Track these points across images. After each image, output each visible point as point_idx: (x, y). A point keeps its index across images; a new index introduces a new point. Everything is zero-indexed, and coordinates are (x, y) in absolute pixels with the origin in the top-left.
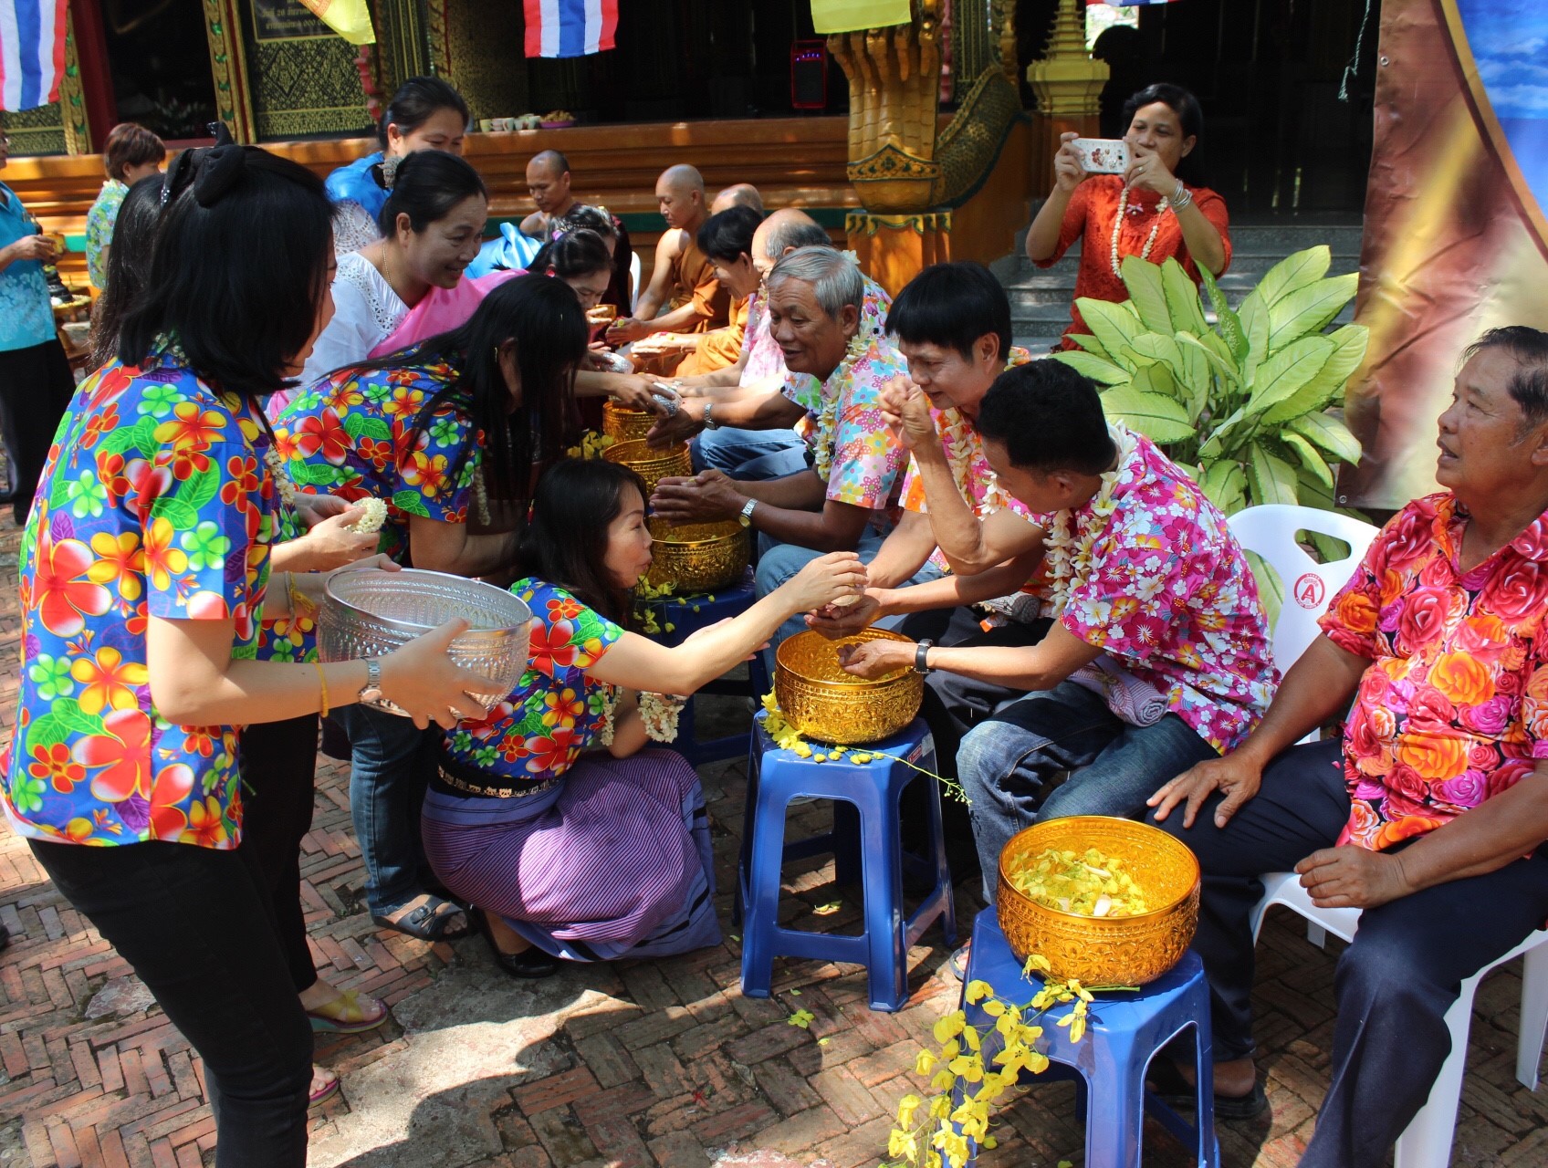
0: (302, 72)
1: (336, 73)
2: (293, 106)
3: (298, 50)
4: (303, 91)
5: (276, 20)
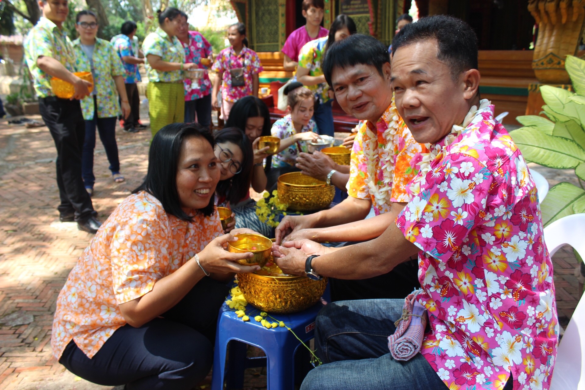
5: (347, 9)
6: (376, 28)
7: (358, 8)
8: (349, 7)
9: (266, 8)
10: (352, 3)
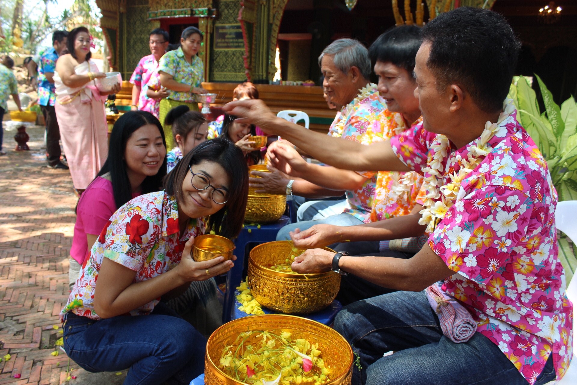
0: (227, 60)
1: (238, 62)
2: (223, 71)
3: (226, 53)
4: (226, 67)
5: (221, 43)
6: (251, 62)
7: (233, 42)
8: (223, 41)
9: (138, 37)
10: (227, 36)
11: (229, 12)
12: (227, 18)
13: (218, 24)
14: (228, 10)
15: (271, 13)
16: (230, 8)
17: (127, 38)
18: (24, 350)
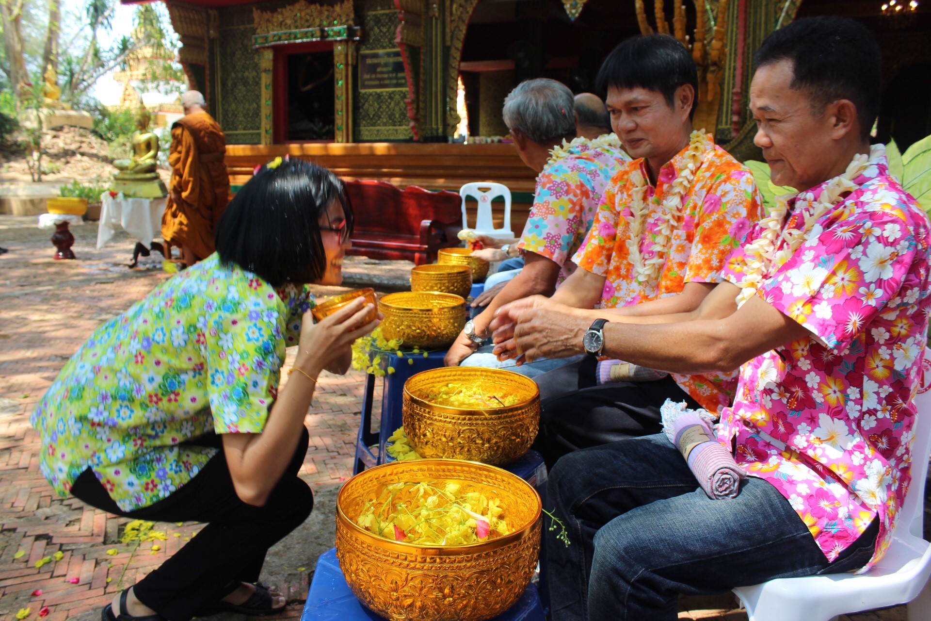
0: (380, 107)
1: (397, 109)
2: (374, 125)
3: (379, 96)
4: (380, 117)
5: (371, 80)
6: (418, 109)
7: (390, 79)
8: (373, 76)
9: (240, 75)
10: (379, 70)
11: (381, 31)
12: (379, 41)
13: (364, 51)
14: (379, 28)
15: (448, 30)
16: (383, 25)
17: (221, 78)
18: (82, 546)
